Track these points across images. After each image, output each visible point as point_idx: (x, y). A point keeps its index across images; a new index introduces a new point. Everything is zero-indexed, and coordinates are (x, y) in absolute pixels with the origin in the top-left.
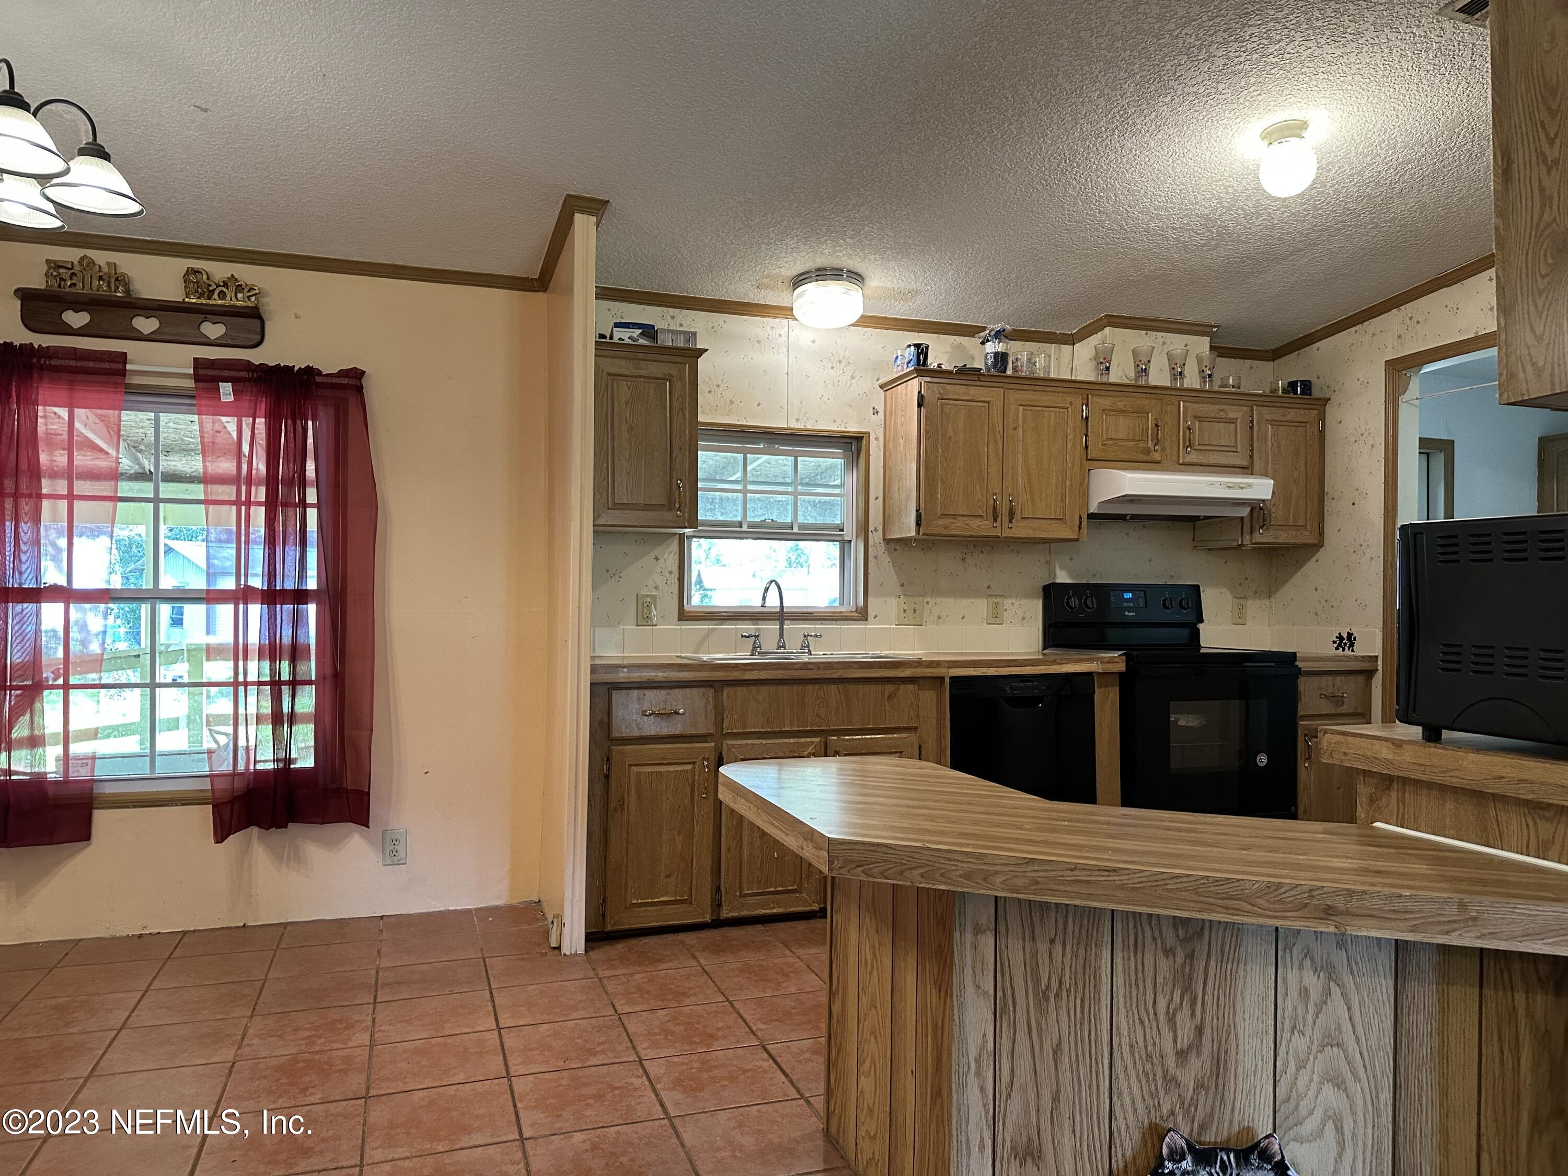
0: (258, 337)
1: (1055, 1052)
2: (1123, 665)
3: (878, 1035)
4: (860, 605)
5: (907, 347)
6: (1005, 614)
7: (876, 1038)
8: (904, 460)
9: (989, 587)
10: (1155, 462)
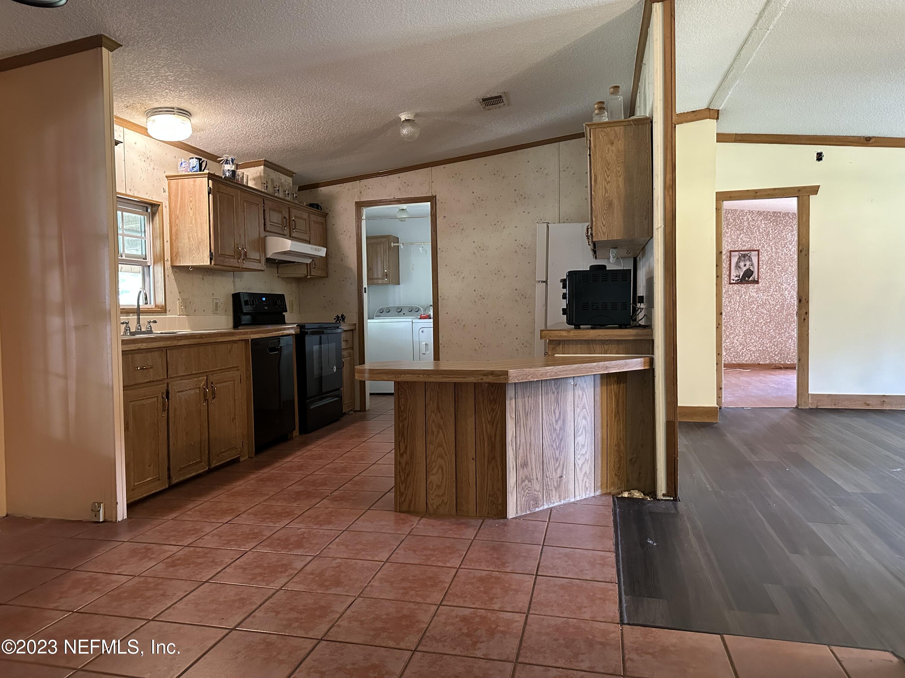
1: (530, 431)
2: (299, 330)
3: (444, 455)
4: (160, 304)
5: (190, 159)
6: (219, 309)
7: (442, 457)
8: (194, 222)
9: (213, 294)
10: (285, 235)
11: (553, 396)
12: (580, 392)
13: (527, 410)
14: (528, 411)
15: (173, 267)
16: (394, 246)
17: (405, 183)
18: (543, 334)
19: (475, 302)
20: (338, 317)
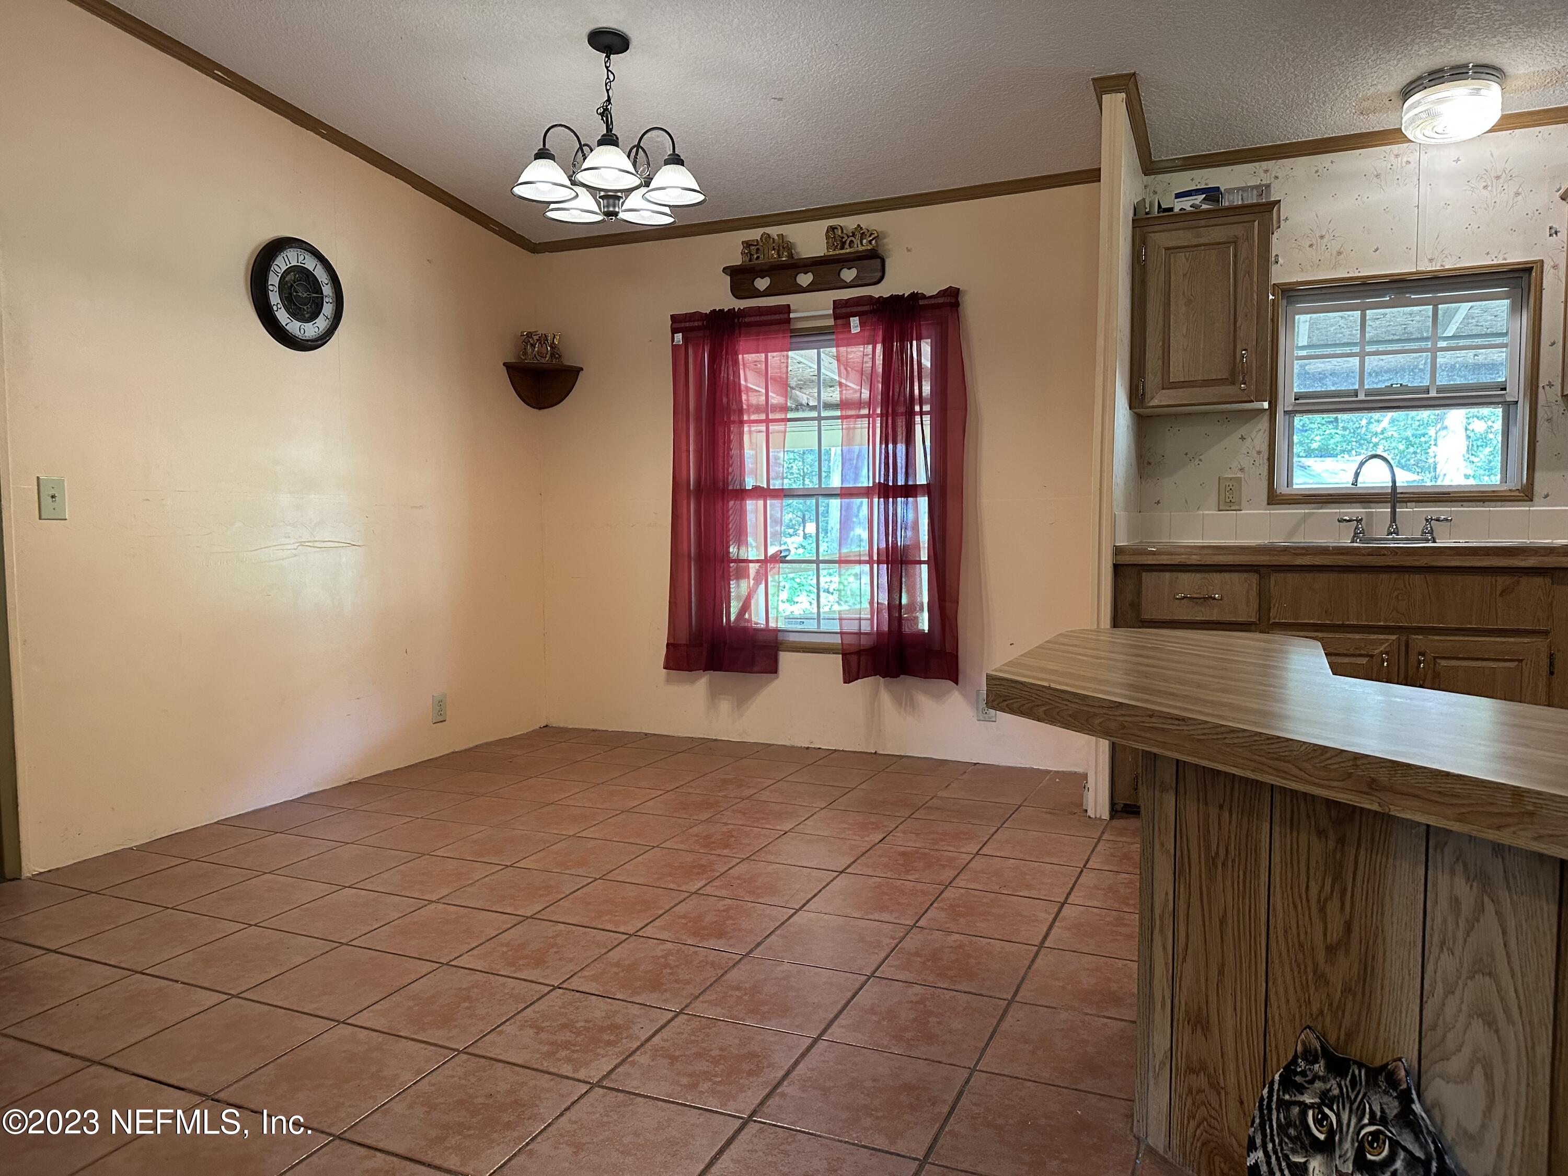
0: (879, 274)
1: (1221, 923)
4: (1523, 482)
12: (1465, 891)
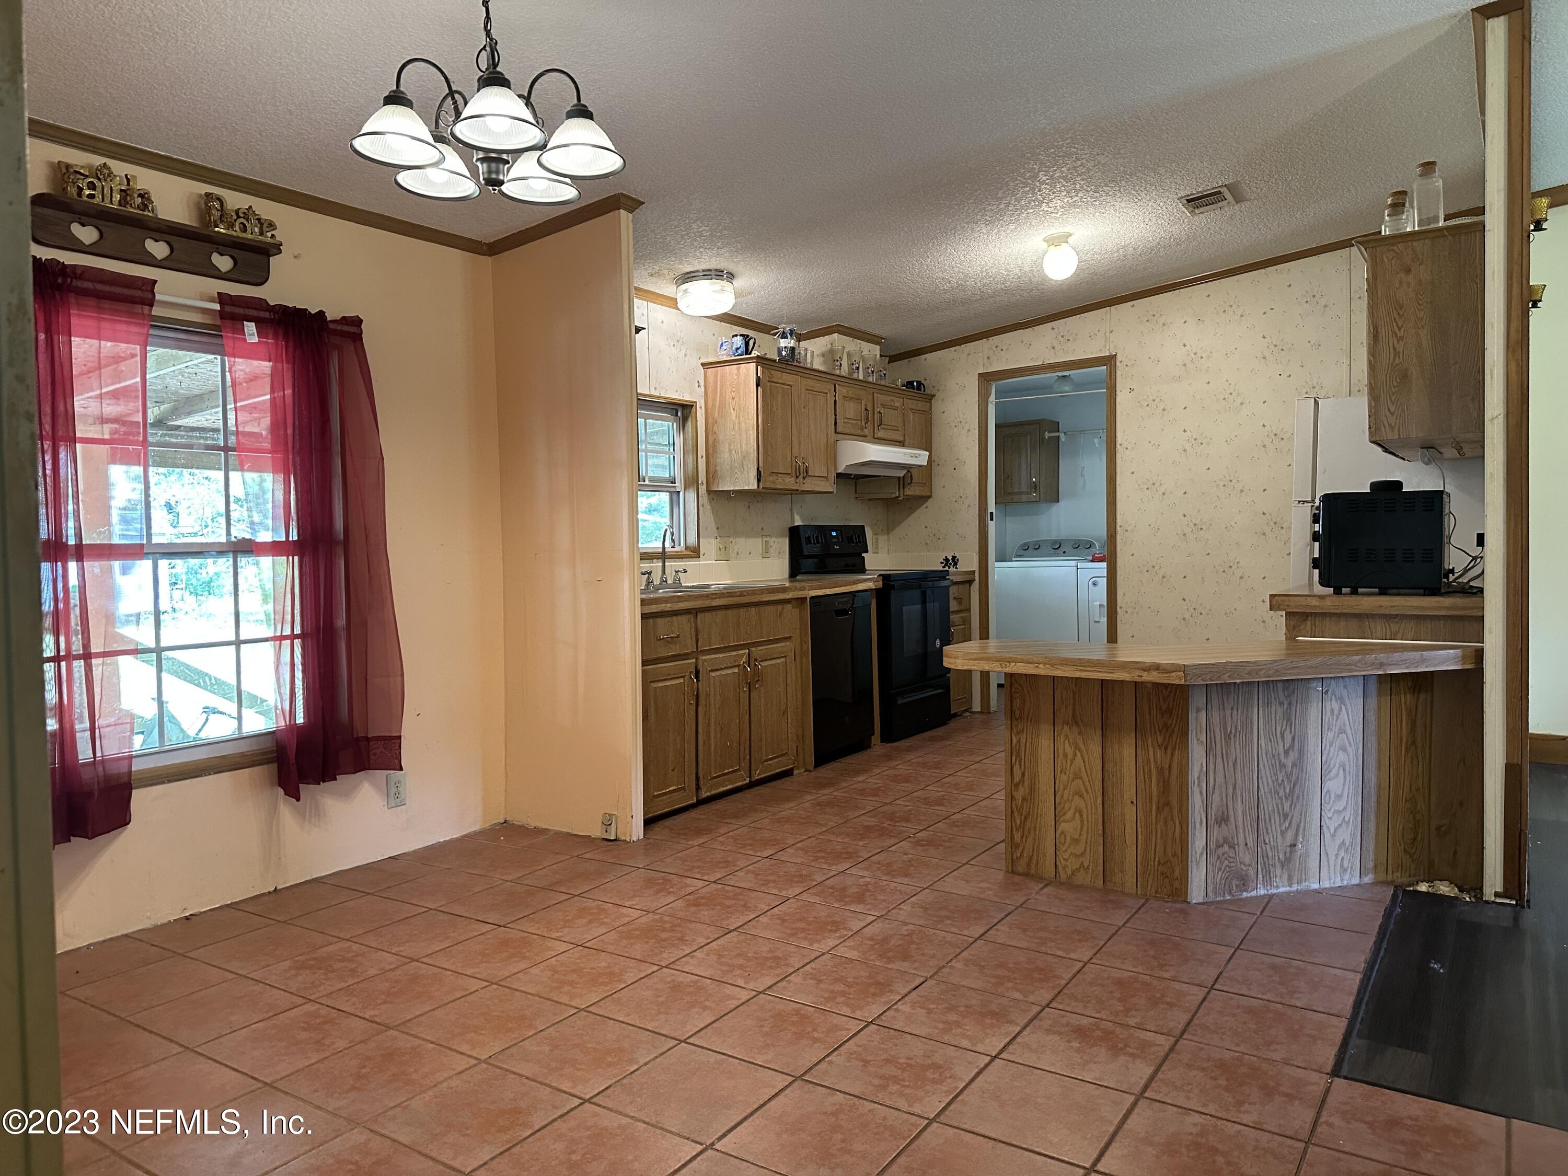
0: (265, 274)
2: (881, 583)
3: (1085, 793)
4: (691, 545)
5: (733, 336)
6: (771, 550)
7: (1081, 796)
8: (736, 427)
9: (762, 529)
10: (865, 436)
11: (1280, 711)
13: (1229, 730)
14: (1231, 732)
15: (709, 492)
16: (1049, 437)
17: (1062, 336)
18: (1274, 602)
19: (1184, 535)
20: (947, 560)
